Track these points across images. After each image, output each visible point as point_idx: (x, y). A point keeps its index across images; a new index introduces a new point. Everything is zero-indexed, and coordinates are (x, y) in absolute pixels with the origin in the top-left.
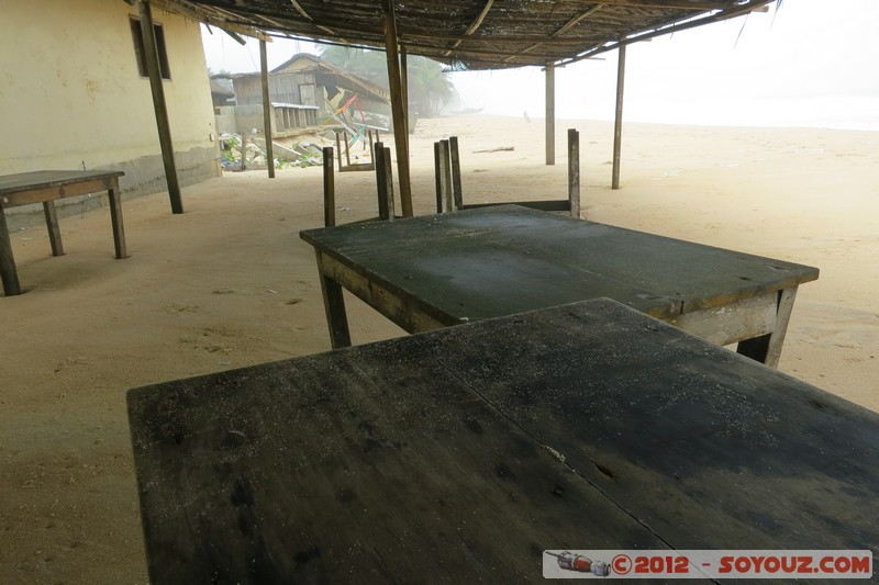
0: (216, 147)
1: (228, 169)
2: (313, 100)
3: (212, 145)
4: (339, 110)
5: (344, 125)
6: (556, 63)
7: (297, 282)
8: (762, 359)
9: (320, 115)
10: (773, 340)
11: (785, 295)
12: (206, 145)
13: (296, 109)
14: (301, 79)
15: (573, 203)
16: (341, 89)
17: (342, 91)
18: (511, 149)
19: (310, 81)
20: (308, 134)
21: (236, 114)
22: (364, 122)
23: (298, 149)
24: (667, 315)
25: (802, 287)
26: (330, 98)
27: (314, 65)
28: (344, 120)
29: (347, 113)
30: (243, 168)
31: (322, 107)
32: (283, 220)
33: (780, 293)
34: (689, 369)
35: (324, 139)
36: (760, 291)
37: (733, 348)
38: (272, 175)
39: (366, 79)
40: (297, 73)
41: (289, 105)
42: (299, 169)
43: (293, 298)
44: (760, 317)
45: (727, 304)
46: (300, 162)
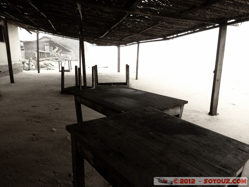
1: (24, 70)
2: (49, 50)
3: (20, 63)
4: (57, 53)
6: (121, 46)
7: (56, 104)
8: (178, 117)
13: (44, 53)
17: (57, 48)
18: (107, 67)
19: (48, 44)
20: (47, 60)
21: (25, 53)
22: (64, 57)
23: (45, 64)
26: (53, 49)
27: (49, 40)
28: (58, 56)
30: (29, 70)
31: (51, 52)
32: (47, 86)
33: (181, 106)
34: (169, 120)
35: (52, 61)
36: (177, 106)
38: (39, 72)
39: (65, 45)
40: (44, 42)
41: (42, 51)
43: (56, 108)
45: (172, 108)
46: (46, 68)
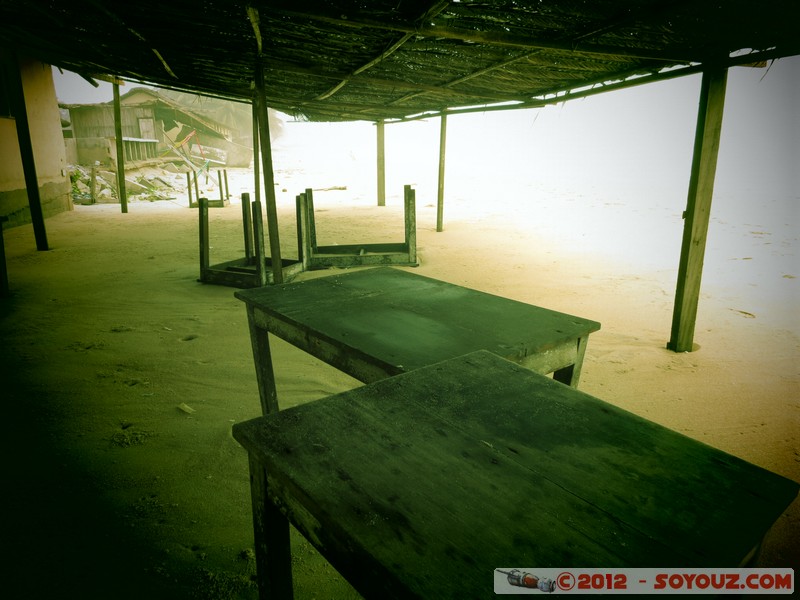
0: (67, 182)
1: (76, 202)
2: (152, 133)
3: (63, 180)
4: (178, 144)
5: (185, 159)
6: (386, 120)
7: (187, 319)
8: (568, 383)
9: (159, 148)
10: (575, 368)
11: (582, 340)
12: (58, 180)
13: (137, 143)
14: (139, 112)
15: (411, 247)
16: (178, 124)
17: (180, 125)
18: (344, 189)
19: (149, 115)
20: (148, 166)
21: (78, 147)
22: (202, 155)
23: (143, 182)
24: (518, 358)
25: (590, 335)
26: (167, 129)
27: (153, 100)
28: (184, 153)
29: (186, 147)
30: (93, 202)
31: (161, 141)
32: (152, 258)
33: (579, 339)
34: (540, 394)
35: (166, 172)
36: (568, 339)
37: (551, 376)
38: (124, 210)
39: (204, 115)
40: (138, 107)
41: (131, 139)
42: (148, 203)
43: (188, 334)
44: (568, 355)
45: (550, 348)
46: (147, 196)
